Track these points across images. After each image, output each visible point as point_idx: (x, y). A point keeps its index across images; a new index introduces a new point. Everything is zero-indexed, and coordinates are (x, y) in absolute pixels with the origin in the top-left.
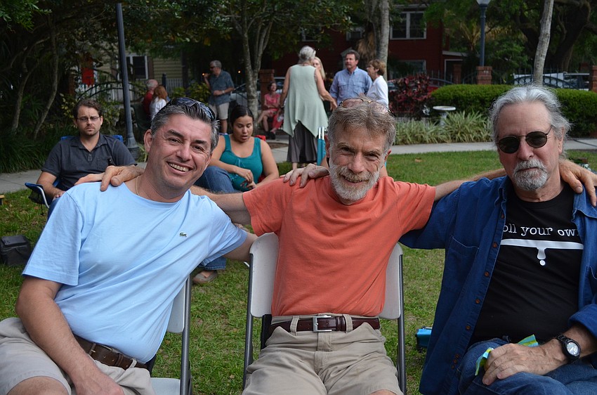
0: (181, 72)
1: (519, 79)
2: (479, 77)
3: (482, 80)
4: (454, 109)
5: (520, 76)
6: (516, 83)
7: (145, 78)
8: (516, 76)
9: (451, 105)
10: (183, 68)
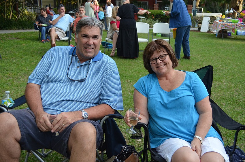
0: (53, 3)
1: (167, 8)
2: (154, 8)
3: (155, 8)
4: (144, 17)
5: (167, 7)
6: (166, 10)
7: (37, 5)
8: (166, 8)
9: (144, 16)
10: (54, 2)
